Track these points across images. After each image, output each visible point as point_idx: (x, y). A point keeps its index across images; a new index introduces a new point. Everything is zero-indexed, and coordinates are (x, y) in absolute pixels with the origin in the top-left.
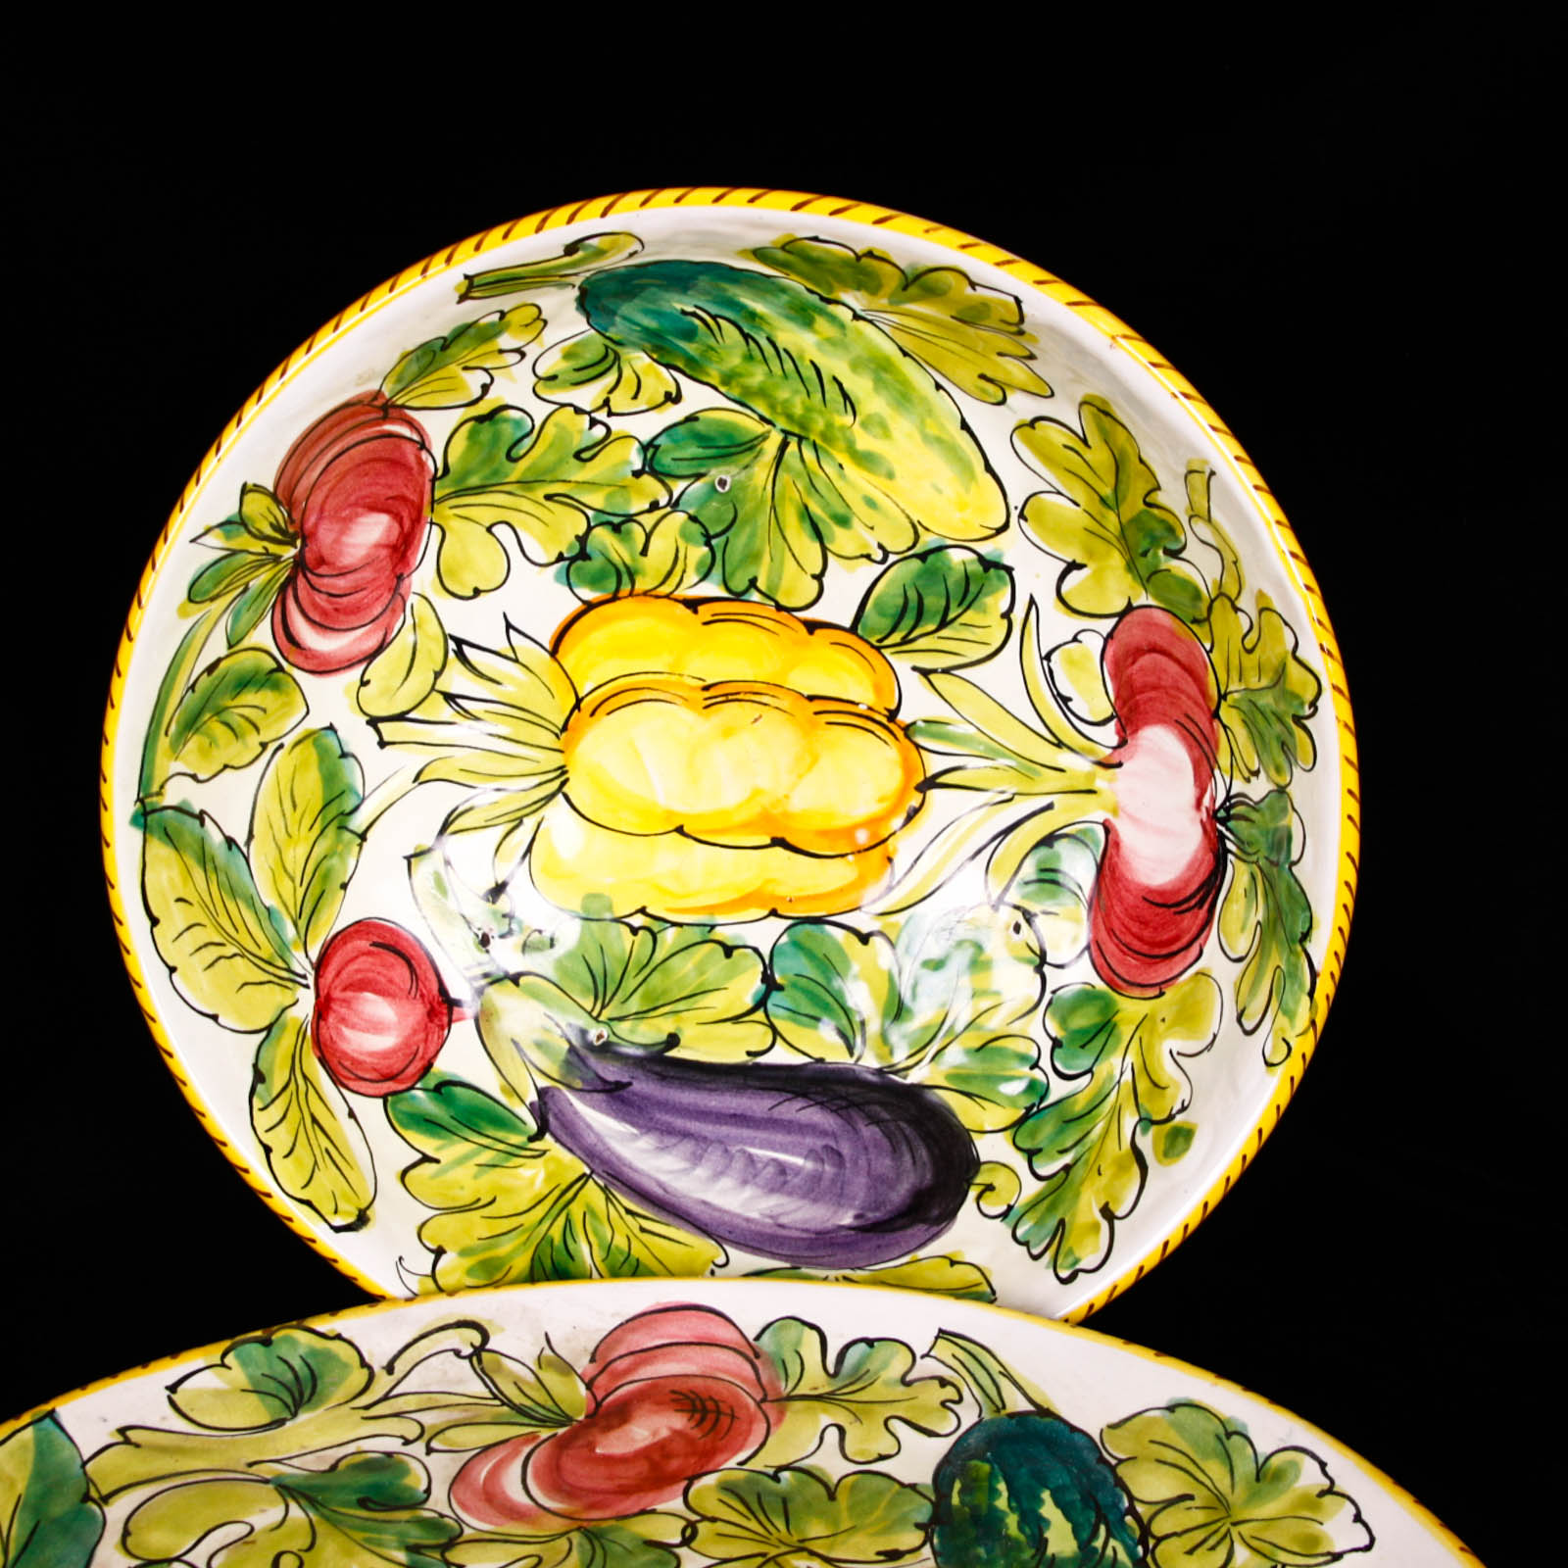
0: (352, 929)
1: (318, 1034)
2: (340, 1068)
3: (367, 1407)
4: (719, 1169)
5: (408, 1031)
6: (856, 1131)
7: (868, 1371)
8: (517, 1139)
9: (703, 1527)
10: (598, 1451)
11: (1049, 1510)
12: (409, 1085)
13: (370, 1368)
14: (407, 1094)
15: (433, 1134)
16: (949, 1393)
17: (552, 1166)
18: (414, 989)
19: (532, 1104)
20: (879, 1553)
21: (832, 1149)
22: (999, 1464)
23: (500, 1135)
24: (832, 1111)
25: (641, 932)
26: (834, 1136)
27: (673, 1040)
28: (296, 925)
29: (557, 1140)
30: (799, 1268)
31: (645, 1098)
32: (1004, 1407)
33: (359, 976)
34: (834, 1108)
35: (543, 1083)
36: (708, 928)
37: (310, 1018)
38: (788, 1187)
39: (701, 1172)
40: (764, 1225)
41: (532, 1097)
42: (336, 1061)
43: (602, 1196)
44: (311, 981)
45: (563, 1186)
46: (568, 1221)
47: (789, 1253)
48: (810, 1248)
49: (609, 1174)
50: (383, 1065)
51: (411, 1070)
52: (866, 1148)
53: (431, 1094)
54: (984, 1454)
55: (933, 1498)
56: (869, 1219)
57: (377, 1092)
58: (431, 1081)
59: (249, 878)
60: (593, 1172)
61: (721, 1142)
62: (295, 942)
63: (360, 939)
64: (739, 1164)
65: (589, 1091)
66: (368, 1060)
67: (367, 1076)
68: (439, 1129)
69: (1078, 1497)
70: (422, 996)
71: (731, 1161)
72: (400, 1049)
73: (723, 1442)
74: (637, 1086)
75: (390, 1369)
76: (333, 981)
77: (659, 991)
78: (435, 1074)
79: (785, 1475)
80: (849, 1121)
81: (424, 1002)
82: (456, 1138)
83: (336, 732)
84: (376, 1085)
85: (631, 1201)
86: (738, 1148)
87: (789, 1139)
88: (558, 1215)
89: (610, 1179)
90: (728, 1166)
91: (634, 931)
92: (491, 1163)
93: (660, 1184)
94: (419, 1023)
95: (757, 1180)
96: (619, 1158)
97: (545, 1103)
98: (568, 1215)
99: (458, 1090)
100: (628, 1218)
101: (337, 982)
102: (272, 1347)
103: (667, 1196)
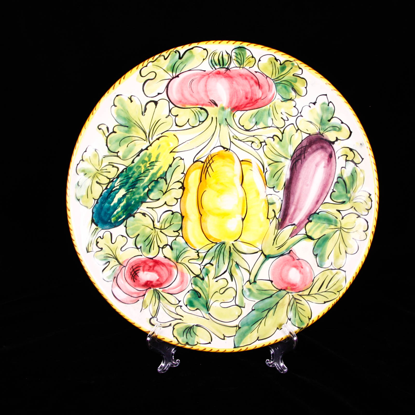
3: (180, 319)
7: (104, 257)
9: (161, 246)
10: (158, 278)
11: (115, 201)
13: (173, 327)
16: (99, 240)
20: (145, 216)
22: (110, 217)
32: (96, 228)
54: (109, 222)
55: (126, 221)
69: (109, 199)
73: (139, 263)
75: (170, 325)
79: (139, 247)
102: (187, 341)
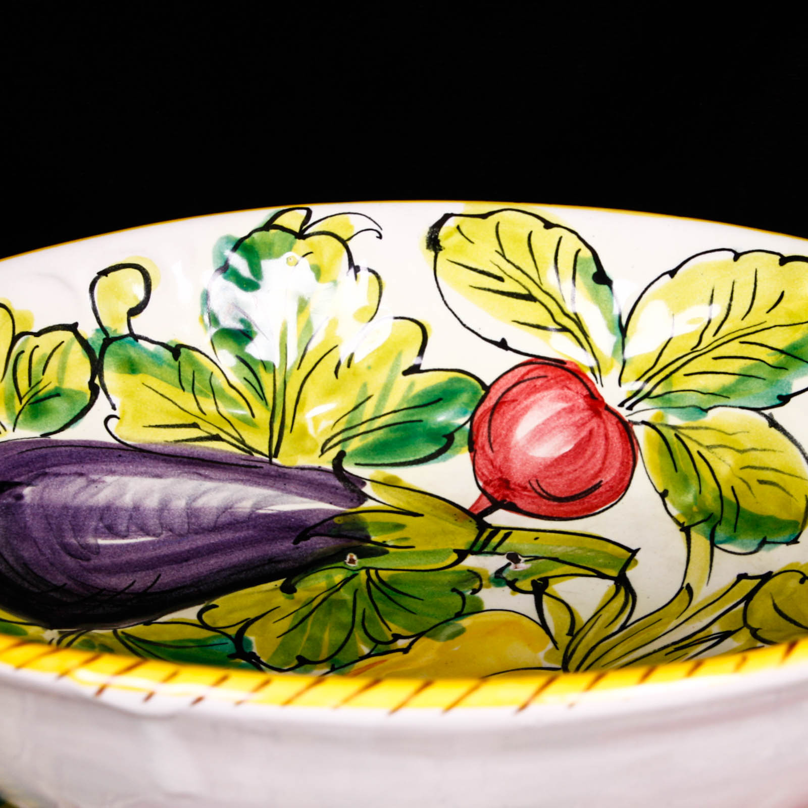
0: (627, 479)
1: (581, 381)
2: (542, 373)
4: (166, 513)
5: (513, 454)
6: (70, 577)
8: (354, 445)
12: (476, 418)
14: (471, 410)
15: (425, 393)
17: (308, 444)
18: (536, 486)
19: (364, 484)
21: (81, 559)
23: (371, 438)
24: (105, 589)
25: (391, 638)
26: (89, 571)
27: (288, 589)
28: (674, 428)
29: (319, 469)
30: (42, 436)
31: (274, 539)
33: (589, 453)
34: (104, 592)
35: (369, 504)
36: (336, 666)
37: (598, 386)
38: (96, 516)
39: (180, 504)
40: (96, 472)
41: (368, 489)
42: (550, 375)
43: (249, 442)
44: (623, 412)
45: (286, 431)
46: (263, 398)
47: (58, 449)
48: (45, 457)
49: (256, 467)
50: (509, 412)
51: (484, 430)
52: (52, 564)
53: (452, 429)
56: (9, 495)
57: (497, 386)
58: (461, 438)
59: (743, 405)
60: (271, 462)
61: (181, 535)
62: (662, 417)
63: (614, 478)
64: (153, 523)
65: (325, 521)
66: (526, 403)
67: (515, 390)
68: (425, 401)
70: (525, 489)
71: (161, 524)
72: (506, 435)
74: (288, 544)
76: (605, 428)
77: (334, 610)
78: (462, 446)
80: (84, 585)
81: (519, 485)
82: (405, 406)
83: (788, 543)
84: (503, 390)
85: (222, 451)
86: (163, 536)
87: (125, 558)
88: (274, 399)
89: (253, 464)
90: (160, 517)
91: (397, 637)
92: (361, 408)
93: (206, 477)
94: (509, 468)
95: (127, 514)
96: (258, 484)
97: (353, 491)
98: (267, 404)
99: (433, 449)
100: (215, 432)
101: (602, 431)
103: (194, 470)
